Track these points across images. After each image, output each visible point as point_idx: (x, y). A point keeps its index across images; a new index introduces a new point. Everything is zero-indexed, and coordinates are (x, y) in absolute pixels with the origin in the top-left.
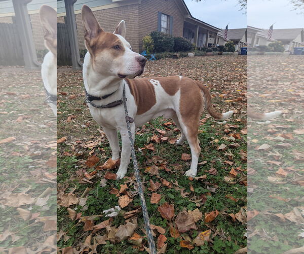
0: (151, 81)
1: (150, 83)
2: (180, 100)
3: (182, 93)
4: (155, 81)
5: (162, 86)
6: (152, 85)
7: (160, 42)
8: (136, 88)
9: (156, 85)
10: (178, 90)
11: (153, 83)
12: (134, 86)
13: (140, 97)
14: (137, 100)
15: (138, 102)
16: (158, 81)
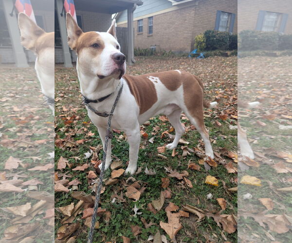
0: (150, 79)
1: (150, 80)
2: (184, 95)
3: (185, 88)
4: (154, 78)
5: (163, 83)
6: (152, 83)
7: (213, 40)
8: (136, 88)
9: (156, 82)
10: (180, 85)
11: (152, 80)
12: (134, 87)
13: (140, 96)
14: (138, 101)
15: (140, 103)
16: (157, 78)
